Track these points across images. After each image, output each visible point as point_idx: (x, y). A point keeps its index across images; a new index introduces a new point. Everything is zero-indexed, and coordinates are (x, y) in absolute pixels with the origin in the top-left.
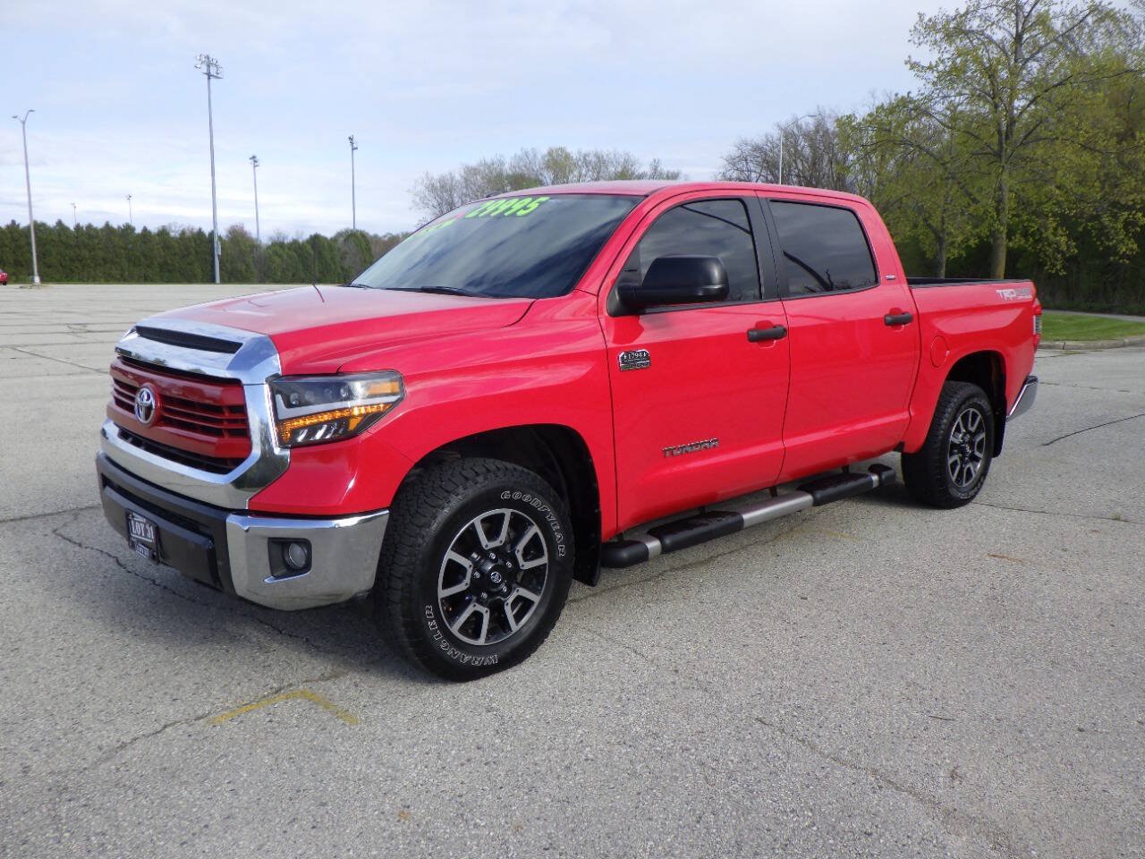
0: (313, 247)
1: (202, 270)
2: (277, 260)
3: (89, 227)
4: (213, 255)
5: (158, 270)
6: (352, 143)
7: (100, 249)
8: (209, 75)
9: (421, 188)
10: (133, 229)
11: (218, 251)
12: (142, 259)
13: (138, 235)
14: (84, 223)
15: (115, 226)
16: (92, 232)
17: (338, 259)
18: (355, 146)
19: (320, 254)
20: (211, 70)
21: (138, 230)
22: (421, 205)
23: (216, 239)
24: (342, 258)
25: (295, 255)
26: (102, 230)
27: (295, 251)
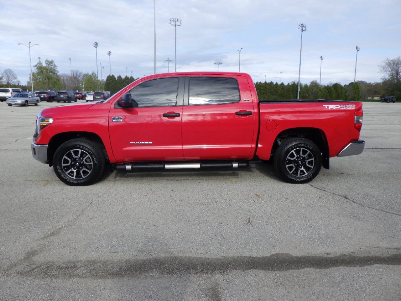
0: (335, 88)
1: (293, 97)
2: (320, 93)
3: (260, 83)
4: (297, 91)
5: (279, 96)
6: (357, 49)
7: (262, 90)
8: (302, 30)
9: (384, 64)
10: (273, 83)
11: (299, 90)
12: (275, 93)
13: (274, 85)
14: (259, 82)
15: (268, 82)
16: (261, 85)
17: (344, 92)
18: (358, 50)
19: (337, 91)
20: (303, 28)
21: (275, 83)
22: (383, 71)
23: (299, 86)
24: (346, 92)
25: (327, 91)
26: (264, 84)
27: (328, 90)
